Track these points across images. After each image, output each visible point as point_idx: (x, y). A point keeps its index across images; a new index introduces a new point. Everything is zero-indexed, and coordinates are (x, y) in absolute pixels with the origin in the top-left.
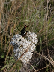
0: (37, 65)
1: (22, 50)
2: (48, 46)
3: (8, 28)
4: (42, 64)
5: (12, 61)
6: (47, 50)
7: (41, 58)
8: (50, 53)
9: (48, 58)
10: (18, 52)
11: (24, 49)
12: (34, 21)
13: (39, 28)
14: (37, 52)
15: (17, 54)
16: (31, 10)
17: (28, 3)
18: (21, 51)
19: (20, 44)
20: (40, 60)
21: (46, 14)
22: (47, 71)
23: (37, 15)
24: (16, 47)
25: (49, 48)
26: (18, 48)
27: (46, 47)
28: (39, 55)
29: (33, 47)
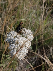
0: (33, 64)
1: (18, 46)
2: (44, 45)
3: (5, 27)
4: (38, 63)
5: (8, 60)
6: (43, 49)
7: (37, 57)
8: (46, 52)
9: (44, 57)
10: (13, 49)
11: (20, 45)
12: (30, 20)
13: (35, 27)
14: (33, 52)
15: (12, 50)
16: (27, 10)
17: (25, 2)
18: (17, 48)
19: (16, 40)
20: (36, 59)
21: (42, 14)
22: (43, 70)
23: (33, 14)
24: (12, 44)
25: (44, 47)
26: (14, 45)
27: (42, 46)
28: (34, 54)
29: (28, 43)
